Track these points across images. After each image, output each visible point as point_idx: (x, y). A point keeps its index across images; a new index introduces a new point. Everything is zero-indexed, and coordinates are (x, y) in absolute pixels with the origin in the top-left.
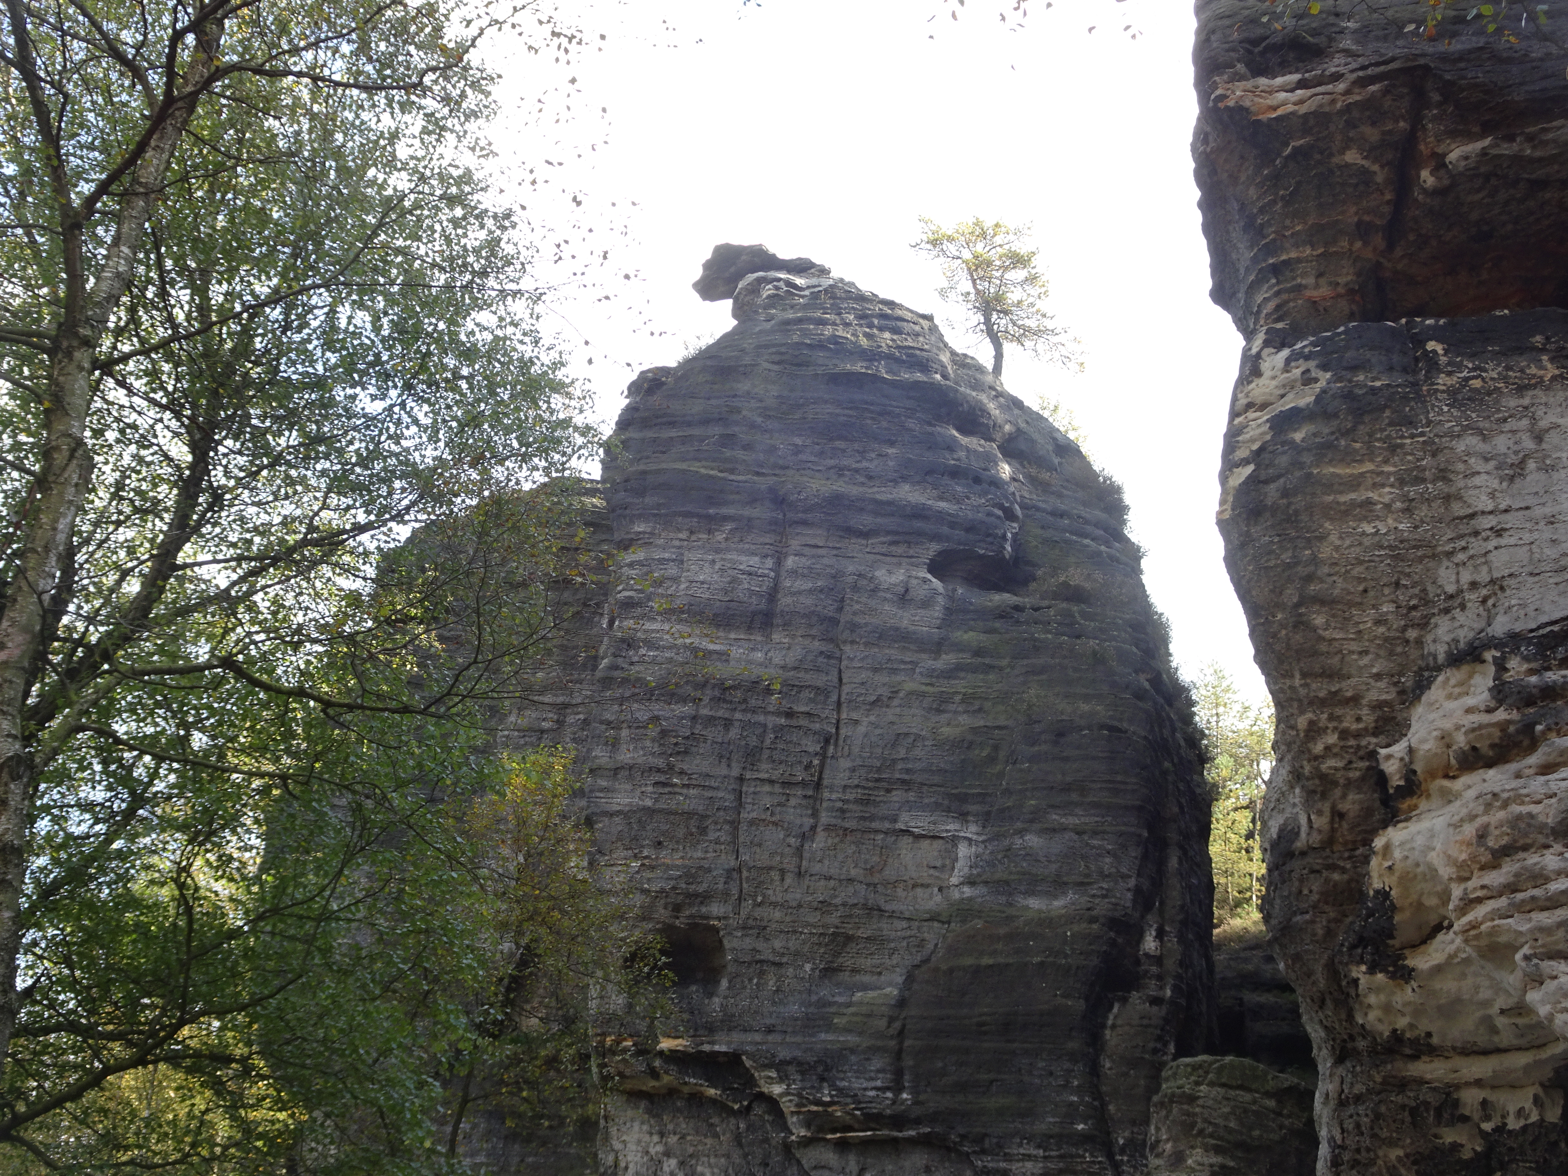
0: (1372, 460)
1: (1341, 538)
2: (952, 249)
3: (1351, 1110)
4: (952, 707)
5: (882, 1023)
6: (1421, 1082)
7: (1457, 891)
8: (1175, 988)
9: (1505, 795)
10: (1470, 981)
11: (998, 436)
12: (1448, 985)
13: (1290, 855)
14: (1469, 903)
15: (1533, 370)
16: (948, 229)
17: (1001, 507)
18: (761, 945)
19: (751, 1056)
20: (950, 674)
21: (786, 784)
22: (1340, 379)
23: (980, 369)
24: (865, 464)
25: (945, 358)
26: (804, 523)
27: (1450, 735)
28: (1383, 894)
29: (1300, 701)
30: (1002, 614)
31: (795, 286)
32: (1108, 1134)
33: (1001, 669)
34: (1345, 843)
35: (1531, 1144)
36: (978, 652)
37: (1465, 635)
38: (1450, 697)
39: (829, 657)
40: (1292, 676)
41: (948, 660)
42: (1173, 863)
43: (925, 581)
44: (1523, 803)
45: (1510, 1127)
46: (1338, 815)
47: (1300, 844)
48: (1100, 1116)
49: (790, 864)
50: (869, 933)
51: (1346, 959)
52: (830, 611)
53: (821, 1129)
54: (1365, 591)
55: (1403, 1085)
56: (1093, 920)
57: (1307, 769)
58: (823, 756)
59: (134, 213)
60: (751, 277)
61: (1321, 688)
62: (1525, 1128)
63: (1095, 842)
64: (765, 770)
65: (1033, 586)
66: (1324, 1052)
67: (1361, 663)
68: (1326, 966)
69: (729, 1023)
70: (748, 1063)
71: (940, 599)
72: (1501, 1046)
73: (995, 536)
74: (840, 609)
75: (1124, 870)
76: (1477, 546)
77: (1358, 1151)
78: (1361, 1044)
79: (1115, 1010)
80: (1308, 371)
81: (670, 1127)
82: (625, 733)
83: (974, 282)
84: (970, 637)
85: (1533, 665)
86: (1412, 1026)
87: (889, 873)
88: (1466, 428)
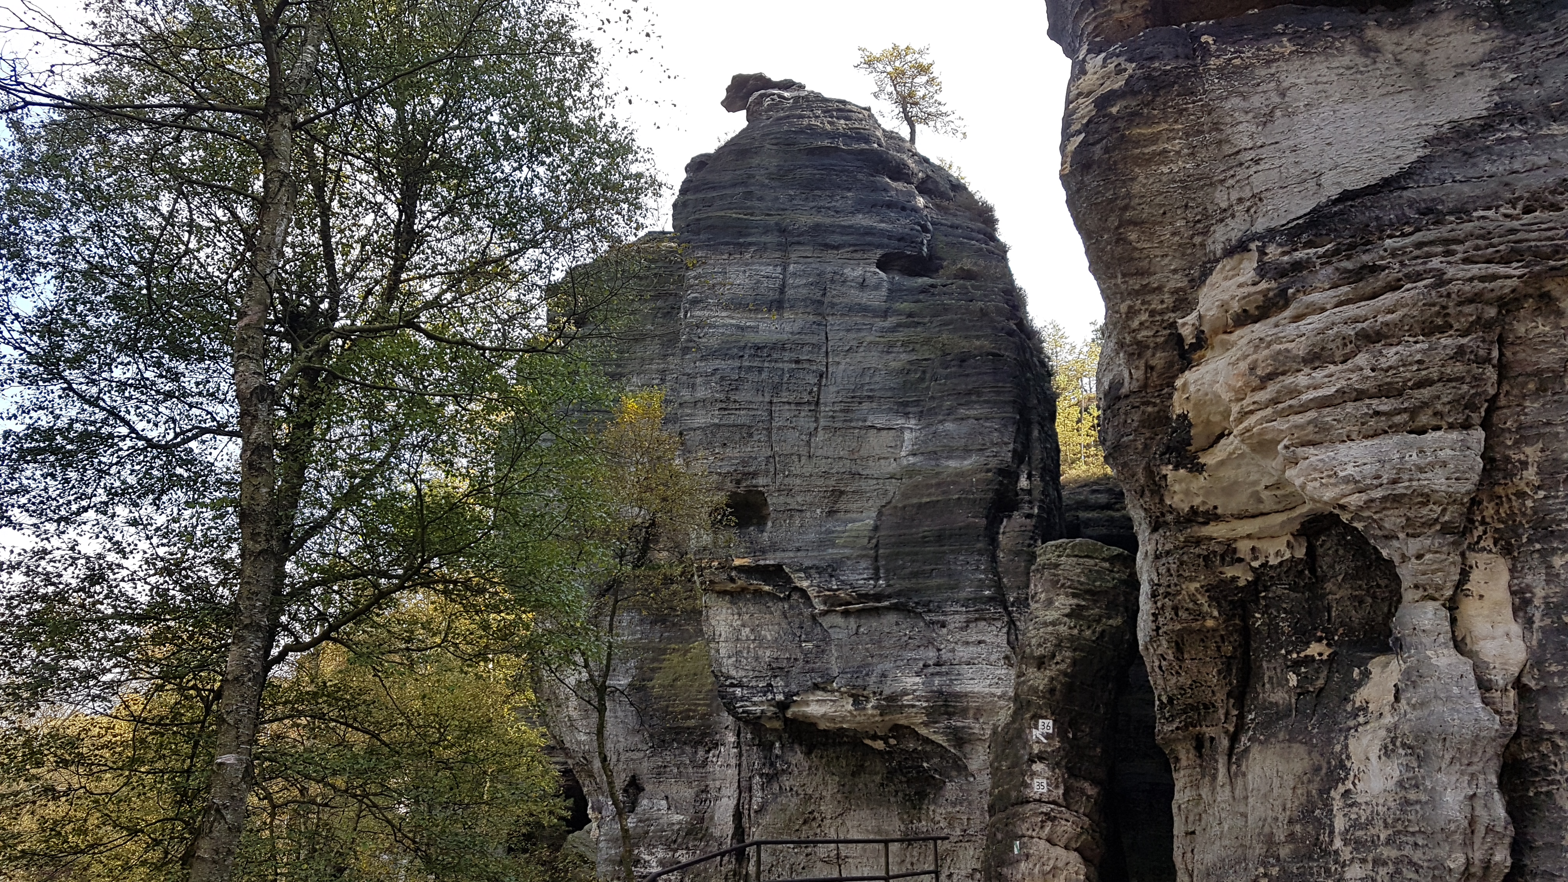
0: (1166, 122)
1: (1146, 178)
2: (880, 66)
3: (1164, 560)
4: (895, 350)
5: (866, 540)
6: (1211, 539)
7: (1235, 408)
8: (1040, 508)
9: (1269, 339)
10: (1243, 469)
11: (915, 181)
12: (1229, 474)
13: (1119, 398)
14: (1245, 414)
15: (1277, 49)
16: (877, 53)
17: (919, 224)
18: (789, 500)
19: (789, 566)
20: (894, 329)
21: (798, 404)
22: (1142, 67)
23: (902, 140)
24: (834, 204)
25: (879, 134)
26: (799, 243)
27: (1228, 303)
28: (1184, 417)
29: (1122, 293)
30: (924, 290)
31: (784, 98)
32: (1004, 595)
33: (925, 324)
34: (1156, 387)
35: (1285, 573)
36: (910, 315)
37: (1235, 236)
38: (1226, 278)
39: (819, 325)
40: (1116, 277)
41: (892, 321)
42: (1036, 433)
43: (875, 273)
44: (1281, 343)
45: (1271, 563)
46: (1150, 368)
47: (1124, 390)
48: (998, 585)
49: (804, 451)
50: (853, 489)
51: (1158, 463)
52: (818, 296)
53: (832, 605)
54: (1164, 213)
55: (1198, 542)
56: (988, 471)
57: (1128, 339)
58: (820, 386)
59: (315, 23)
60: (757, 94)
61: (1135, 283)
62: (1281, 563)
63: (988, 424)
64: (785, 396)
65: (941, 272)
66: (1144, 526)
67: (1163, 263)
68: (1144, 468)
69: (774, 547)
70: (787, 570)
71: (885, 284)
72: (1264, 511)
73: (917, 243)
74: (824, 294)
75: (1006, 440)
76: (1241, 173)
77: (1169, 586)
78: (1169, 518)
79: (1004, 523)
80: (1120, 64)
81: (744, 610)
82: (699, 380)
83: (895, 86)
84: (905, 306)
85: (1286, 249)
86: (1204, 503)
87: (864, 452)
88: (1230, 93)
